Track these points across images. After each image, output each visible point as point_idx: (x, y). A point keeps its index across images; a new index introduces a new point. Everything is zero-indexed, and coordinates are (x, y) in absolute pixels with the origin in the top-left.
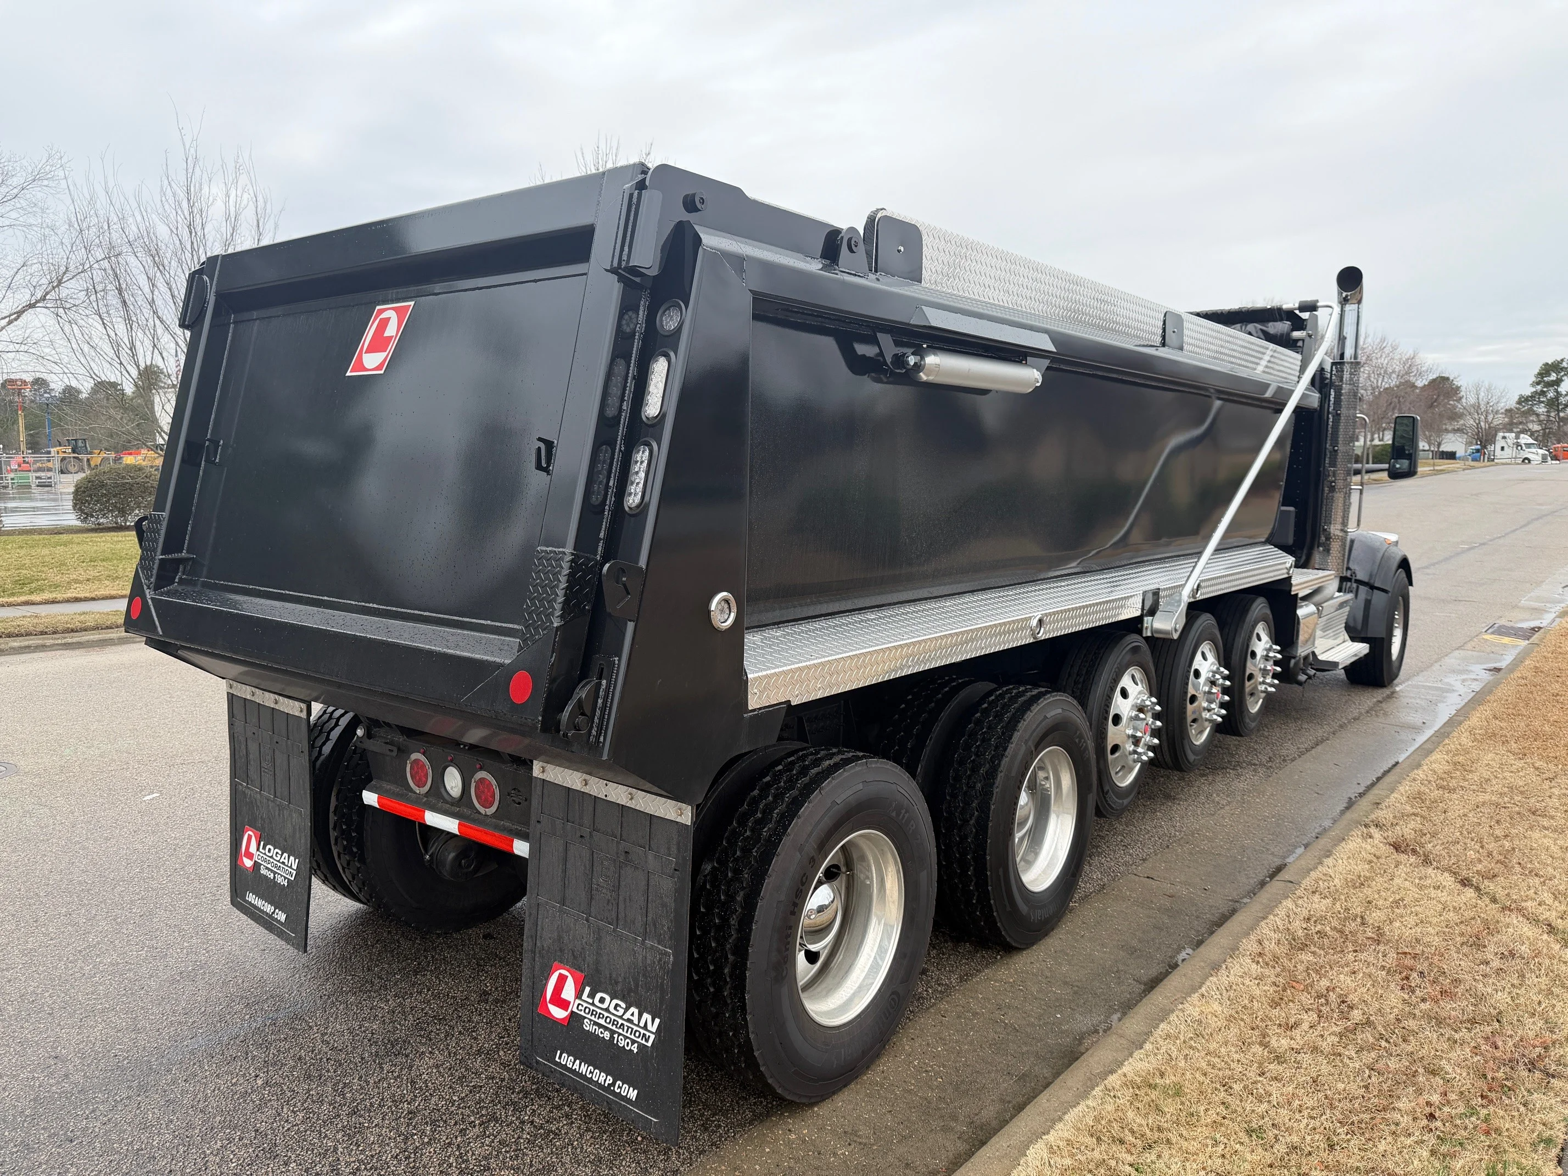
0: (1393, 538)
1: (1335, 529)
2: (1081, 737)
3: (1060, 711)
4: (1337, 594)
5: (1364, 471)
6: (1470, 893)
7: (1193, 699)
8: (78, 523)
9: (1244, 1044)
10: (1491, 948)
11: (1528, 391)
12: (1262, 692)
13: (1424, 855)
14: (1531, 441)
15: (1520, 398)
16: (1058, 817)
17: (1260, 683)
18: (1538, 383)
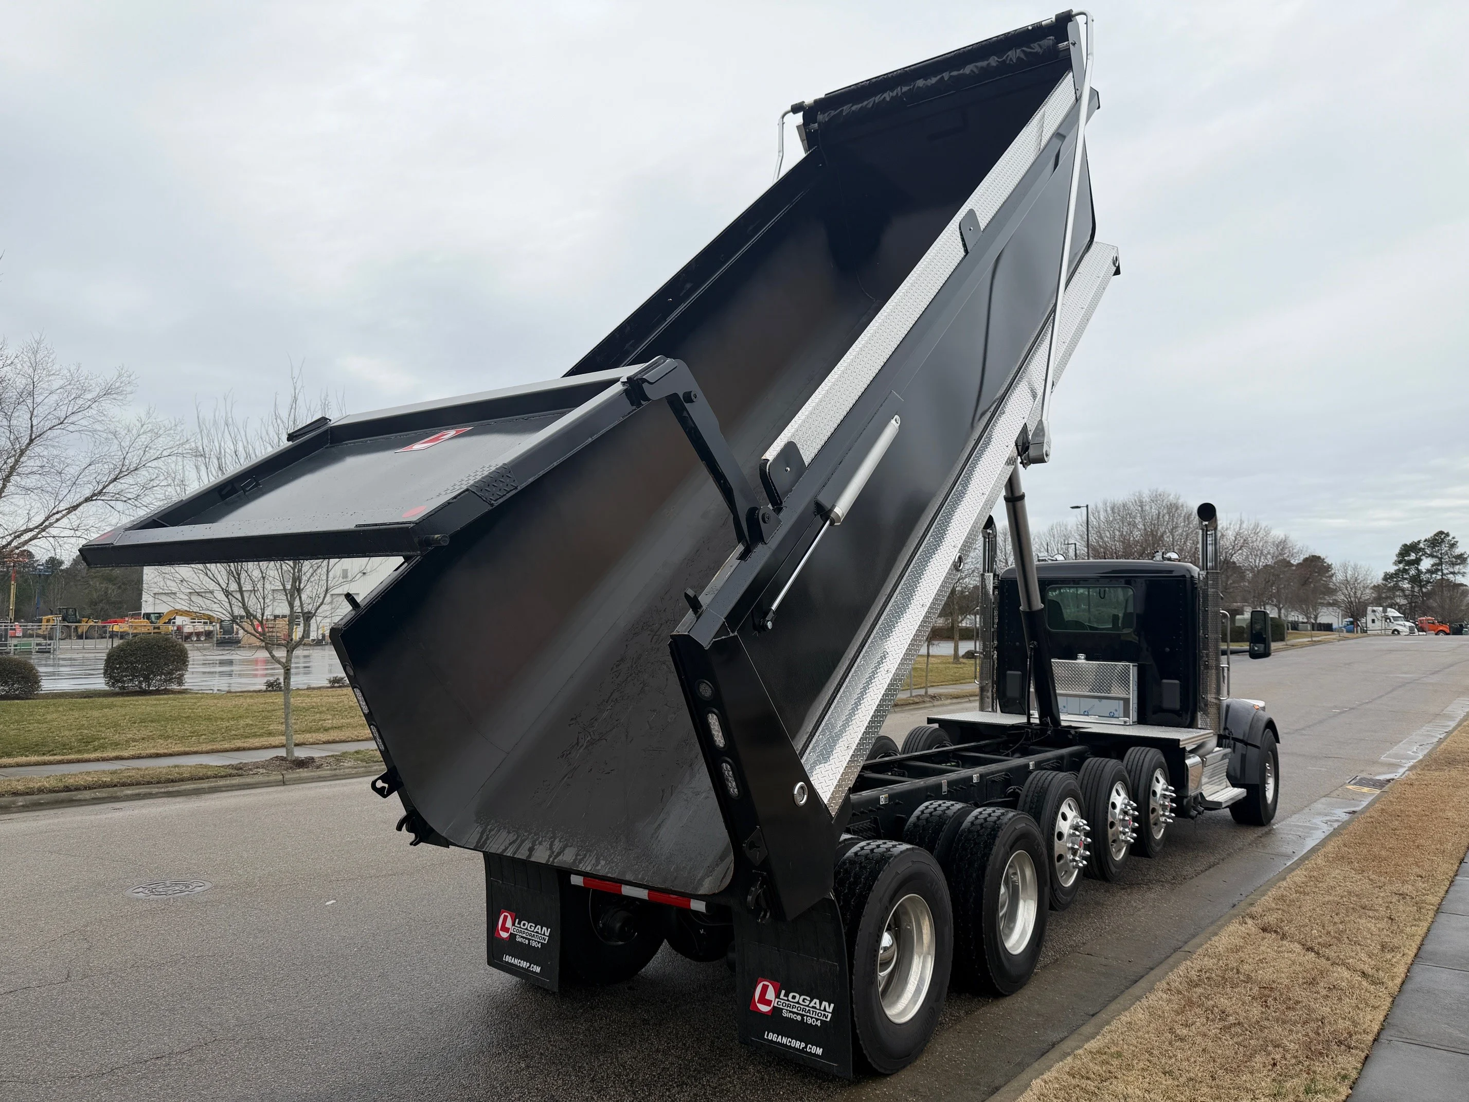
0: (1261, 704)
1: (1211, 698)
2: (1038, 845)
3: (1024, 825)
4: (1218, 749)
5: (1229, 652)
6: (1312, 955)
7: (1112, 824)
8: (107, 688)
9: (1159, 1033)
10: (1322, 984)
11: (1392, 569)
12: (1163, 822)
13: (1283, 934)
14: (1397, 614)
15: (1385, 576)
16: (1025, 902)
17: (1161, 816)
18: (1400, 562)
